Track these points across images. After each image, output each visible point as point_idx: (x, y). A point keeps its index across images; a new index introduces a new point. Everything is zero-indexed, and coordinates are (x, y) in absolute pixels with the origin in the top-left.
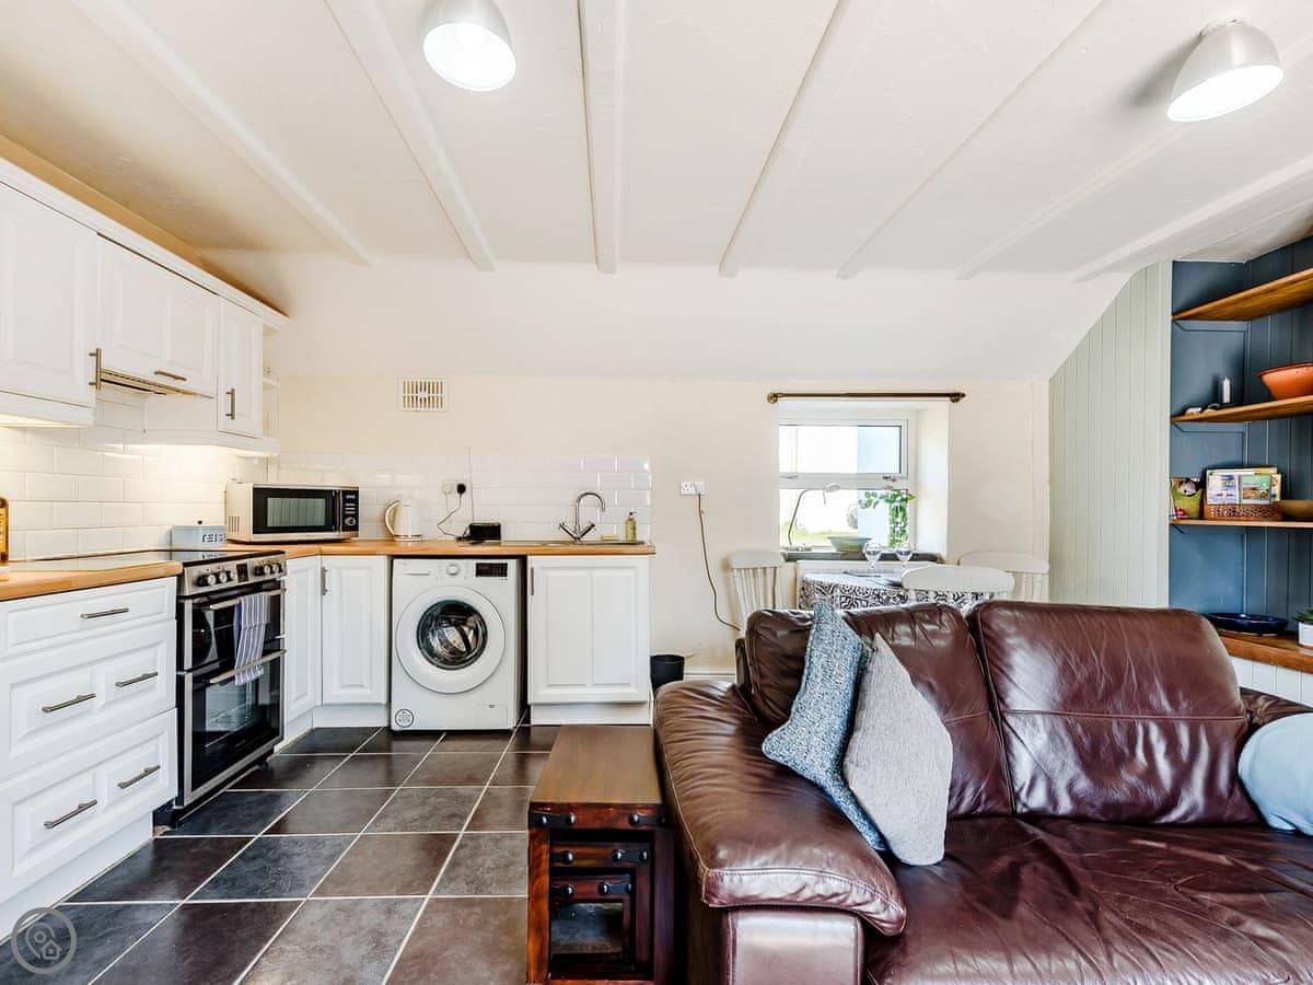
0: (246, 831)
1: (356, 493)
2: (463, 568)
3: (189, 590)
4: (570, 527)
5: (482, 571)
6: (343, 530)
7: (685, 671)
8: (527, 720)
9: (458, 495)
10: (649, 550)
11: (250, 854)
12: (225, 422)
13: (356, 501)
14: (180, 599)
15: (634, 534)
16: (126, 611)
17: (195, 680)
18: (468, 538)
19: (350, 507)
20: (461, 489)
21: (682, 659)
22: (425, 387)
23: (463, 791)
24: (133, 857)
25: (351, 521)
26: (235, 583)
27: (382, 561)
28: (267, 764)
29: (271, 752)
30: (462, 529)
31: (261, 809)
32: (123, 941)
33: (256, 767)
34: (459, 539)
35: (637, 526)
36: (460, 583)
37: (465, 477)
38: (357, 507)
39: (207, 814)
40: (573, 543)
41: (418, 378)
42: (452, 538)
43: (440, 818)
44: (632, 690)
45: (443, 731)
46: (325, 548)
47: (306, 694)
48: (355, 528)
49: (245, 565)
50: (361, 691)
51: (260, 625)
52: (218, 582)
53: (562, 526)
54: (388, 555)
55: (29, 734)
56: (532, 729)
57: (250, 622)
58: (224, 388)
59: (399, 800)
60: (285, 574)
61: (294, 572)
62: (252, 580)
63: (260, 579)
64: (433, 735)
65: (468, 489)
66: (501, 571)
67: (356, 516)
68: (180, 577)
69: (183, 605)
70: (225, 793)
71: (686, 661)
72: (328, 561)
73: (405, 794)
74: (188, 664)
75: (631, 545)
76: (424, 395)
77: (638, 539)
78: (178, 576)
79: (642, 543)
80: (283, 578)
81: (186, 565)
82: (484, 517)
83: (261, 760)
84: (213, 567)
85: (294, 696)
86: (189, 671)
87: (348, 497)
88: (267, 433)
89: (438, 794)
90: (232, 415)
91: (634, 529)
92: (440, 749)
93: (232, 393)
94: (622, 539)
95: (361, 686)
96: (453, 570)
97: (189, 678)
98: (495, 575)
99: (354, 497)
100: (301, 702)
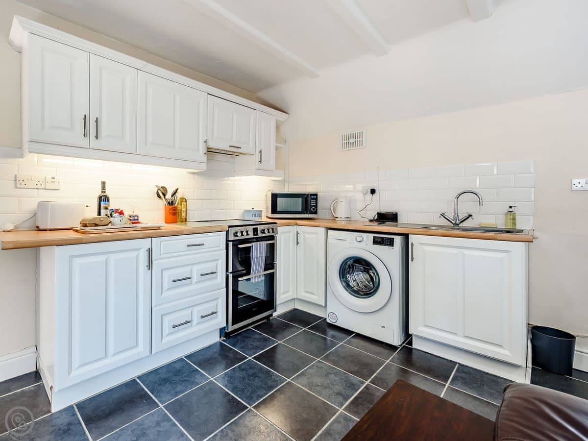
0: (247, 353)
1: (316, 195)
2: (365, 239)
3: (231, 238)
4: (451, 216)
5: (376, 242)
6: (310, 214)
7: (576, 348)
8: (410, 343)
9: (371, 195)
10: (529, 238)
11: (243, 367)
12: (257, 165)
13: (316, 199)
14: (227, 241)
15: (514, 224)
16: (203, 245)
17: (233, 277)
18: (376, 220)
19: (313, 203)
20: (373, 191)
21: (573, 337)
22: (354, 136)
23: (352, 378)
24: (210, 347)
25: (314, 209)
26: (251, 235)
27: (323, 230)
28: (269, 320)
29: (271, 315)
30: (373, 215)
31: (258, 343)
32: (187, 386)
33: (265, 321)
34: (371, 221)
35: (517, 217)
36: (364, 248)
37: (375, 185)
38: (316, 202)
39: (239, 337)
40: (452, 228)
41: (350, 132)
42: (367, 220)
43: (331, 392)
44: (506, 352)
45: (353, 332)
46: (299, 222)
47: (288, 292)
48: (316, 213)
49: (257, 228)
50: (313, 296)
51: (262, 257)
52: (242, 235)
53: (443, 215)
54: (326, 228)
55: (168, 289)
56: (414, 351)
57: (257, 254)
58: (258, 150)
59: (315, 367)
60: (277, 233)
61: (281, 233)
62: (260, 235)
63: (264, 235)
64: (348, 332)
65: (377, 192)
66: (391, 243)
67: (316, 207)
68: (227, 232)
69: (228, 244)
70: (250, 329)
71: (577, 340)
72: (300, 229)
73: (320, 365)
74: (230, 270)
75: (510, 232)
76: (353, 140)
77: (518, 227)
78: (227, 231)
79: (521, 231)
80: (277, 235)
81: (230, 227)
82: (386, 209)
83: (268, 317)
84: (242, 228)
85: (282, 291)
86: (231, 273)
87: (313, 197)
88: (277, 168)
89: (337, 374)
90: (260, 162)
91: (514, 219)
92: (349, 342)
93: (260, 152)
94: (501, 226)
95: (313, 294)
96: (359, 239)
97: (231, 276)
98: (385, 245)
99: (315, 197)
100: (285, 295)
